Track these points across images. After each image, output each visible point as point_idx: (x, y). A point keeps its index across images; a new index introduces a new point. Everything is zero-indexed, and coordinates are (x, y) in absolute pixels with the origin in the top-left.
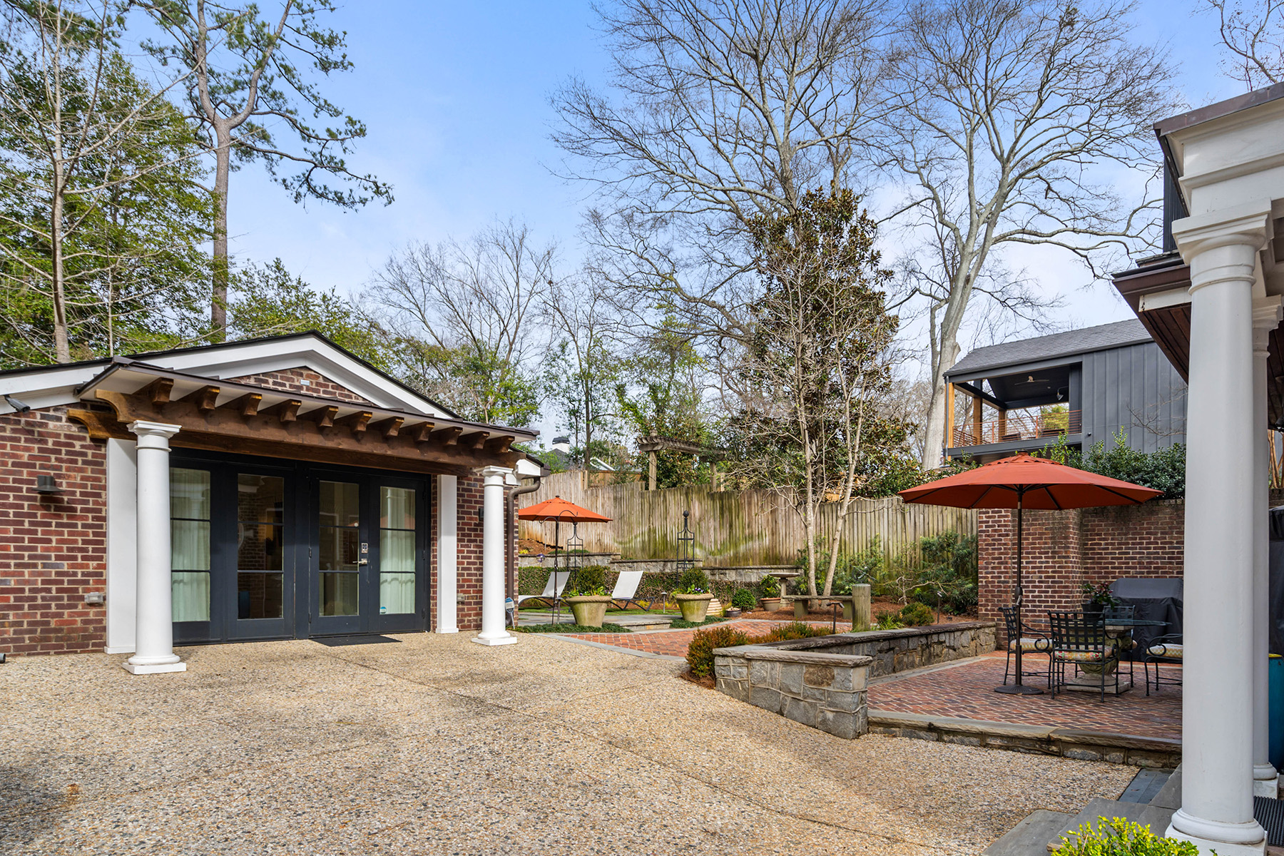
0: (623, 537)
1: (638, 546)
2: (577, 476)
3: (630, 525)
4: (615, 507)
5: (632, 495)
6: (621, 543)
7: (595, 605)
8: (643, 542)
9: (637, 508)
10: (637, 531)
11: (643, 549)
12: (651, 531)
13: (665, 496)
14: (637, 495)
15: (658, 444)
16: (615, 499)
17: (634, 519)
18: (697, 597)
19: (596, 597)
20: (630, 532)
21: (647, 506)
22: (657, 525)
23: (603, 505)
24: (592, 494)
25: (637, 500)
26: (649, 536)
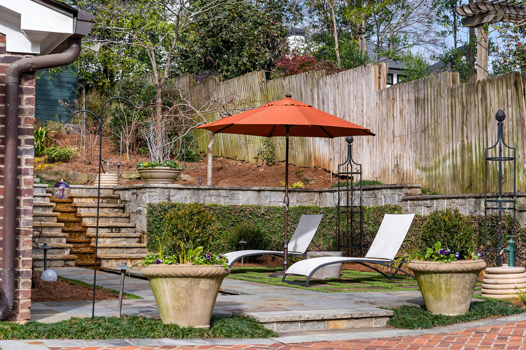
0: (427, 159)
1: (448, 173)
2: (369, 72)
3: (436, 140)
4: (417, 114)
5: (439, 94)
6: (424, 169)
7: (184, 282)
8: (455, 167)
9: (445, 113)
10: (445, 150)
11: (454, 178)
12: (465, 149)
13: (484, 92)
14: (445, 93)
15: (488, 13)
16: (417, 101)
17: (441, 130)
18: (443, 266)
19: (186, 267)
20: (437, 151)
21: (459, 108)
22: (474, 140)
23: (401, 112)
24: (388, 97)
25: (445, 101)
26: (462, 156)
